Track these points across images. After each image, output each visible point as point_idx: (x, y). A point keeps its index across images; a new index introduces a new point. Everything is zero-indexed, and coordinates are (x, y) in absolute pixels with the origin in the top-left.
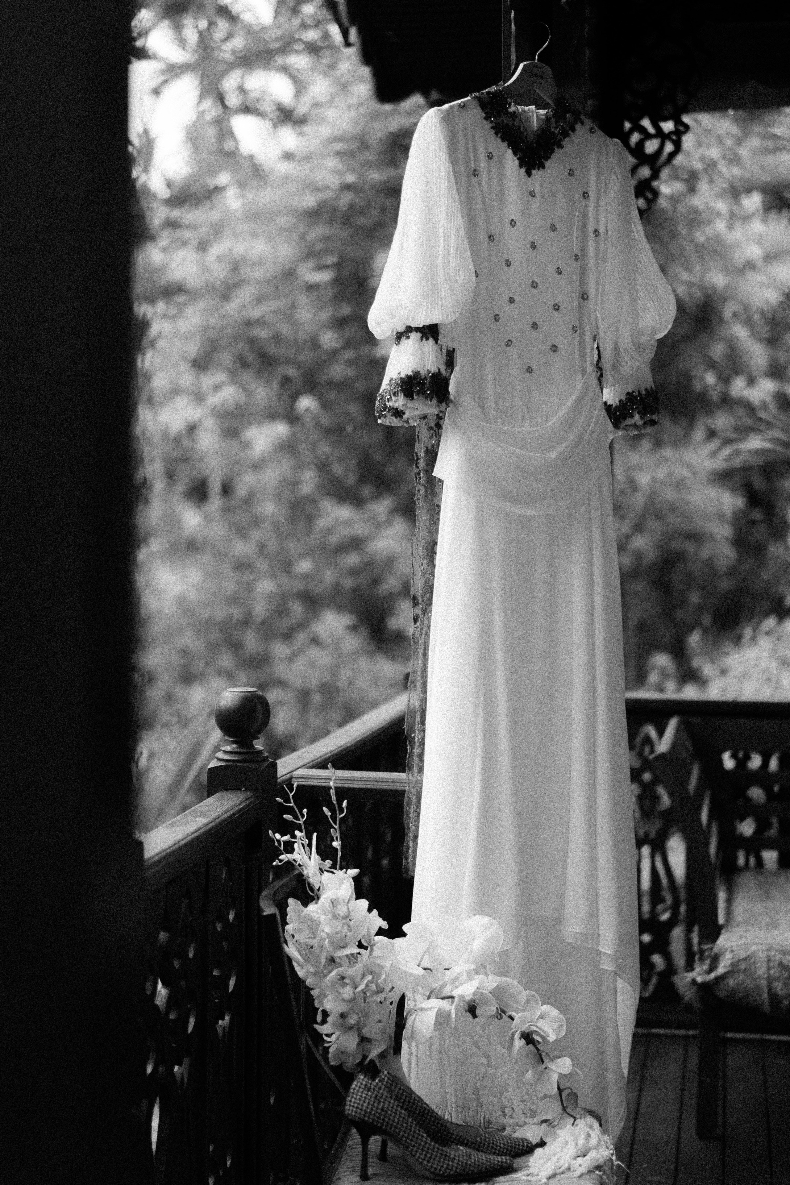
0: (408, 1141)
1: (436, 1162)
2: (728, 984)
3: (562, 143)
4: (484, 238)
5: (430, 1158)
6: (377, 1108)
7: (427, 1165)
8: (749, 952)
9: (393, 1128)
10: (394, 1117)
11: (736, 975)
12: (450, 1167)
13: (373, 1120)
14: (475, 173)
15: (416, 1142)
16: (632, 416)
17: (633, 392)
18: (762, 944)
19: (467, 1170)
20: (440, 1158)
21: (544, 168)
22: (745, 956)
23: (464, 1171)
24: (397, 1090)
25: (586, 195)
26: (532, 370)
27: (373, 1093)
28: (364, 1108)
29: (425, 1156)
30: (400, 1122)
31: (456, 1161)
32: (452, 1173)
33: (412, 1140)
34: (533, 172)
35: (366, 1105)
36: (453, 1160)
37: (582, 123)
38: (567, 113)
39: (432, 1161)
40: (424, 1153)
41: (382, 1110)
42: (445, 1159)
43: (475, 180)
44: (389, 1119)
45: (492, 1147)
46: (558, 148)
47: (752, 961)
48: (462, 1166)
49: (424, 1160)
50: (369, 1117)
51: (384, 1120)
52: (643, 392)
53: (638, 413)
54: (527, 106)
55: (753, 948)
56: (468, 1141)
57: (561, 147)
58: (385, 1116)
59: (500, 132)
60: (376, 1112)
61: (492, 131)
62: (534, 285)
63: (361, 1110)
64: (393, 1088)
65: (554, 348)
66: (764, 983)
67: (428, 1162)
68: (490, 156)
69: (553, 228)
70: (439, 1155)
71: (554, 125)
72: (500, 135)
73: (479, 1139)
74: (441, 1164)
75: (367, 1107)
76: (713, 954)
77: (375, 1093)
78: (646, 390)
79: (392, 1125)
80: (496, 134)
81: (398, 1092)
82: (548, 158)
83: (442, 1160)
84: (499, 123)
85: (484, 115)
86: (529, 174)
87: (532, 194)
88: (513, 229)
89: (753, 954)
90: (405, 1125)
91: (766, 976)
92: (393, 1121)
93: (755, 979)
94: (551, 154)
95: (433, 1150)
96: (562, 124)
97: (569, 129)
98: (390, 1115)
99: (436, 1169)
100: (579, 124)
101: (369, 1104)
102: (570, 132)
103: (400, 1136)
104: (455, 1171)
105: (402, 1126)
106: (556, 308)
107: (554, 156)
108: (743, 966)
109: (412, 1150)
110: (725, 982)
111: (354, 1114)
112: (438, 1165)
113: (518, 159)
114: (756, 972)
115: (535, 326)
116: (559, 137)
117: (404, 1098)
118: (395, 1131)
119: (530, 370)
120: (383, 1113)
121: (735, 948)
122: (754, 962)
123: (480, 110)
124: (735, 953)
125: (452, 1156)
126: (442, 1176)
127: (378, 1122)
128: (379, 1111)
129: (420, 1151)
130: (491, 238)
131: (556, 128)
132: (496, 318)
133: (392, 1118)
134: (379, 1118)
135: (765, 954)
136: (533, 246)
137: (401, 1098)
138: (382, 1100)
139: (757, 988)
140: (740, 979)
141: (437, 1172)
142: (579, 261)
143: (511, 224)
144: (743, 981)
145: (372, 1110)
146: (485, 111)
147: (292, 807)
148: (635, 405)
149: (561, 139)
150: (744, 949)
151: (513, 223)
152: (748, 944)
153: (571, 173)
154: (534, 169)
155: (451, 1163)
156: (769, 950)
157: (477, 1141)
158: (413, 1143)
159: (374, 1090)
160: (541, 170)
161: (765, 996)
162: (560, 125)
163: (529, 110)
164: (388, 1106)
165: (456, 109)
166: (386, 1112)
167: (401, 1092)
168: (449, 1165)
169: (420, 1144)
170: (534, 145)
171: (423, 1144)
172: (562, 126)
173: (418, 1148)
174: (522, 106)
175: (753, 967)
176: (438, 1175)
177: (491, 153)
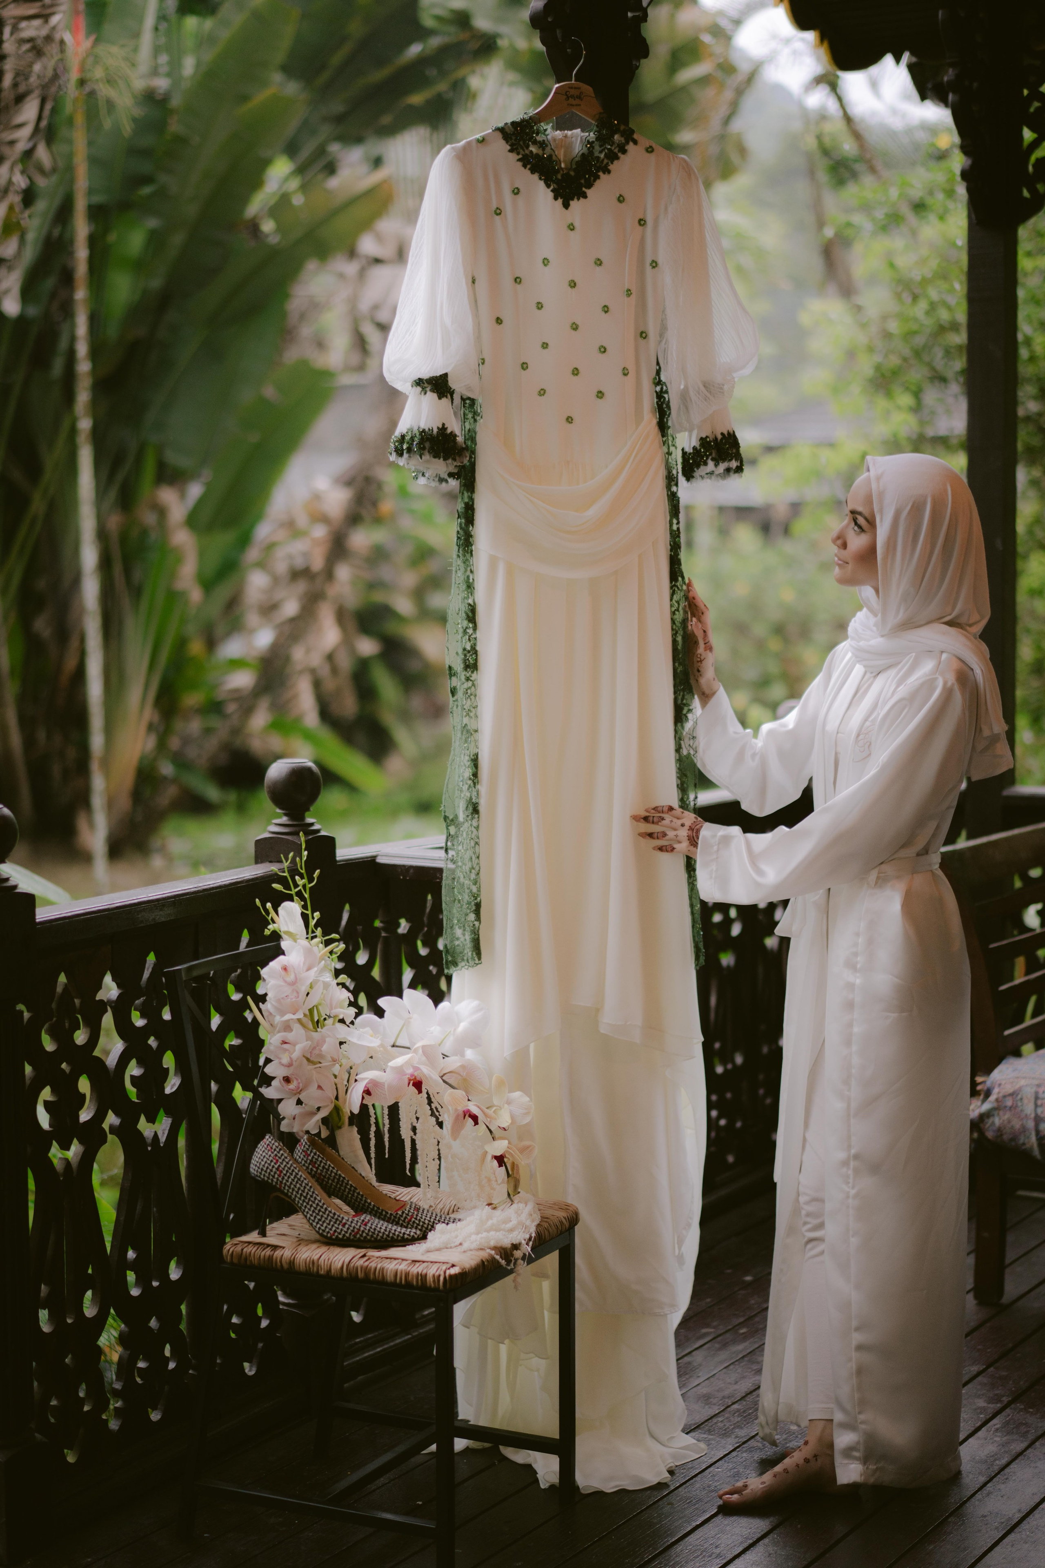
0: (301, 1202)
1: (325, 1225)
2: (993, 1123)
3: (609, 167)
4: (508, 281)
5: (320, 1220)
6: (273, 1167)
7: (316, 1227)
8: (1017, 1087)
9: (287, 1188)
10: (289, 1177)
11: (1001, 1113)
12: (339, 1231)
13: (268, 1178)
14: (498, 212)
15: (308, 1203)
16: (706, 464)
17: (707, 437)
18: (1033, 1078)
19: (358, 1236)
20: (330, 1221)
21: (585, 197)
22: (1011, 1091)
23: (355, 1236)
24: (312, 1154)
25: (642, 222)
26: (572, 420)
27: (272, 1153)
28: (261, 1167)
29: (315, 1217)
30: (294, 1183)
31: (347, 1226)
32: (340, 1236)
33: (304, 1201)
34: (571, 203)
35: (263, 1163)
36: (344, 1225)
37: (635, 142)
38: (616, 133)
39: (321, 1223)
40: (314, 1214)
41: (277, 1169)
42: (335, 1223)
43: (497, 218)
44: (283, 1178)
45: (414, 1222)
46: (604, 173)
47: (1019, 1097)
48: (353, 1231)
49: (314, 1221)
50: (264, 1175)
51: (278, 1179)
52: (719, 437)
53: (712, 459)
54: (571, 130)
55: (1023, 1082)
56: (387, 1213)
57: (607, 171)
58: (279, 1176)
59: (529, 163)
60: (271, 1170)
61: (520, 164)
62: (575, 327)
63: (259, 1168)
64: (309, 1152)
65: (600, 394)
66: (1031, 1124)
67: (317, 1223)
68: (516, 192)
69: (599, 262)
70: (329, 1218)
71: (597, 148)
72: (529, 166)
73: (400, 1212)
74: (330, 1227)
75: (264, 1166)
76: (985, 1088)
77: (276, 1152)
78: (722, 434)
79: (285, 1184)
80: (525, 166)
81: (313, 1157)
82: (590, 186)
83: (332, 1223)
84: (527, 154)
85: (509, 148)
86: (566, 206)
87: (571, 227)
88: (546, 268)
89: (1020, 1089)
90: (298, 1186)
91: (1033, 1116)
92: (287, 1181)
93: (1022, 1119)
94: (595, 181)
95: (324, 1213)
96: (609, 147)
97: (619, 151)
98: (285, 1175)
99: (324, 1231)
100: (631, 144)
101: (266, 1162)
102: (619, 154)
103: (293, 1196)
104: (344, 1235)
105: (295, 1186)
106: (603, 350)
107: (598, 183)
108: (1009, 1102)
109: (304, 1211)
110: (990, 1120)
111: (255, 1173)
112: (326, 1227)
113: (552, 191)
114: (1022, 1111)
115: (576, 372)
116: (606, 161)
117: (318, 1163)
118: (288, 1190)
119: (569, 420)
120: (278, 1172)
121: (1003, 1082)
122: (1021, 1099)
123: (504, 142)
124: (1002, 1087)
125: (344, 1221)
126: (331, 1238)
127: (272, 1181)
128: (274, 1170)
129: (311, 1213)
130: (517, 280)
131: (601, 152)
132: (524, 366)
133: (286, 1178)
134: (274, 1177)
135: (1034, 1090)
136: (573, 284)
137: (315, 1163)
138: (280, 1161)
139: (1024, 1129)
140: (1006, 1117)
141: (325, 1234)
142: (633, 296)
143: (544, 262)
144: (1009, 1121)
145: (267, 1168)
146: (509, 143)
147: (286, 877)
148: (708, 452)
149: (607, 164)
150: (1012, 1083)
151: (546, 262)
152: (1018, 1078)
153: (621, 199)
154: (573, 200)
155: (340, 1227)
156: (1039, 1086)
157: (397, 1214)
158: (305, 1204)
159: (275, 1150)
160: (582, 200)
161: (1033, 1139)
162: (606, 148)
163: (572, 134)
164: (285, 1166)
165: (474, 144)
166: (281, 1172)
167: (316, 1157)
168: (338, 1228)
169: (311, 1206)
170: (572, 173)
171: (314, 1205)
172: (609, 149)
173: (309, 1209)
174: (564, 130)
175: (1019, 1104)
176: (326, 1237)
177: (517, 188)
